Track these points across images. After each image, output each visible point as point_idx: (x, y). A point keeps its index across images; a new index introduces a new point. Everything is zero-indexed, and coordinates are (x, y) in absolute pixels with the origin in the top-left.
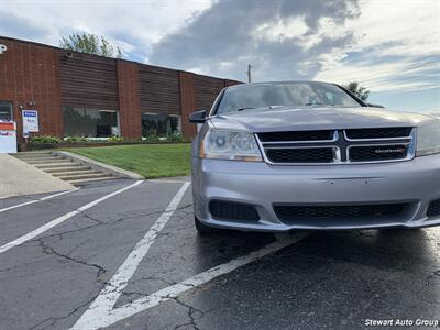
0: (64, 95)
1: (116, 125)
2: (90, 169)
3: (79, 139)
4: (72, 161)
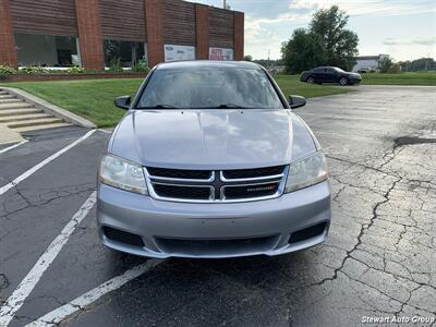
0: (15, 18)
1: (76, 54)
2: (42, 112)
3: (35, 69)
4: (24, 101)
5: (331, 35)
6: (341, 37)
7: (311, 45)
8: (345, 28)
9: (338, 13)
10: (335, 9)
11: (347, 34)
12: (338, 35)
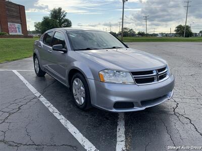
5: (60, 20)
6: (64, 22)
7: (53, 24)
8: (66, 18)
9: (62, 11)
10: (60, 9)
11: (67, 21)
12: (63, 20)
